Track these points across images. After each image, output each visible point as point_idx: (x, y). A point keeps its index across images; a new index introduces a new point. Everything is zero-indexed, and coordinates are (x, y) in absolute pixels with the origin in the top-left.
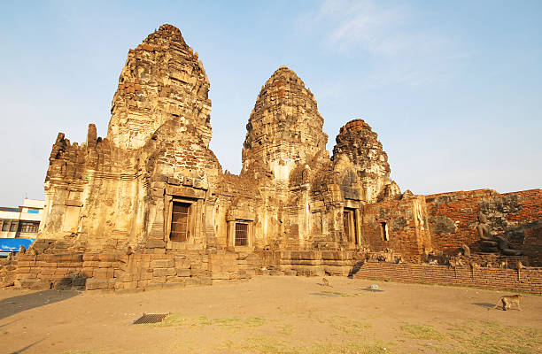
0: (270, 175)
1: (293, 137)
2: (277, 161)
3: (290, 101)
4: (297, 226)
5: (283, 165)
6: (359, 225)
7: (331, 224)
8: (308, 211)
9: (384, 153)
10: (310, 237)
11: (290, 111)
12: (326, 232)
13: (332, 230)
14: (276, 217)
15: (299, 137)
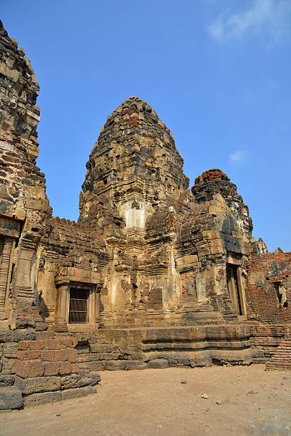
0: (119, 222)
1: (150, 174)
2: (128, 204)
3: (145, 132)
4: (159, 291)
5: (138, 208)
6: (243, 287)
7: (210, 286)
8: (173, 269)
9: (246, 207)
10: (179, 307)
11: (145, 142)
12: (203, 299)
13: (212, 294)
14: (129, 280)
15: (158, 174)
